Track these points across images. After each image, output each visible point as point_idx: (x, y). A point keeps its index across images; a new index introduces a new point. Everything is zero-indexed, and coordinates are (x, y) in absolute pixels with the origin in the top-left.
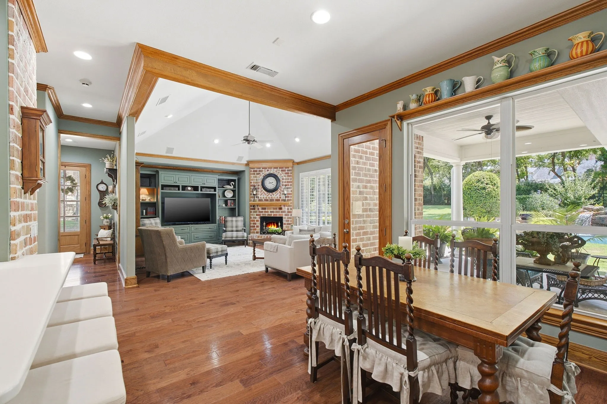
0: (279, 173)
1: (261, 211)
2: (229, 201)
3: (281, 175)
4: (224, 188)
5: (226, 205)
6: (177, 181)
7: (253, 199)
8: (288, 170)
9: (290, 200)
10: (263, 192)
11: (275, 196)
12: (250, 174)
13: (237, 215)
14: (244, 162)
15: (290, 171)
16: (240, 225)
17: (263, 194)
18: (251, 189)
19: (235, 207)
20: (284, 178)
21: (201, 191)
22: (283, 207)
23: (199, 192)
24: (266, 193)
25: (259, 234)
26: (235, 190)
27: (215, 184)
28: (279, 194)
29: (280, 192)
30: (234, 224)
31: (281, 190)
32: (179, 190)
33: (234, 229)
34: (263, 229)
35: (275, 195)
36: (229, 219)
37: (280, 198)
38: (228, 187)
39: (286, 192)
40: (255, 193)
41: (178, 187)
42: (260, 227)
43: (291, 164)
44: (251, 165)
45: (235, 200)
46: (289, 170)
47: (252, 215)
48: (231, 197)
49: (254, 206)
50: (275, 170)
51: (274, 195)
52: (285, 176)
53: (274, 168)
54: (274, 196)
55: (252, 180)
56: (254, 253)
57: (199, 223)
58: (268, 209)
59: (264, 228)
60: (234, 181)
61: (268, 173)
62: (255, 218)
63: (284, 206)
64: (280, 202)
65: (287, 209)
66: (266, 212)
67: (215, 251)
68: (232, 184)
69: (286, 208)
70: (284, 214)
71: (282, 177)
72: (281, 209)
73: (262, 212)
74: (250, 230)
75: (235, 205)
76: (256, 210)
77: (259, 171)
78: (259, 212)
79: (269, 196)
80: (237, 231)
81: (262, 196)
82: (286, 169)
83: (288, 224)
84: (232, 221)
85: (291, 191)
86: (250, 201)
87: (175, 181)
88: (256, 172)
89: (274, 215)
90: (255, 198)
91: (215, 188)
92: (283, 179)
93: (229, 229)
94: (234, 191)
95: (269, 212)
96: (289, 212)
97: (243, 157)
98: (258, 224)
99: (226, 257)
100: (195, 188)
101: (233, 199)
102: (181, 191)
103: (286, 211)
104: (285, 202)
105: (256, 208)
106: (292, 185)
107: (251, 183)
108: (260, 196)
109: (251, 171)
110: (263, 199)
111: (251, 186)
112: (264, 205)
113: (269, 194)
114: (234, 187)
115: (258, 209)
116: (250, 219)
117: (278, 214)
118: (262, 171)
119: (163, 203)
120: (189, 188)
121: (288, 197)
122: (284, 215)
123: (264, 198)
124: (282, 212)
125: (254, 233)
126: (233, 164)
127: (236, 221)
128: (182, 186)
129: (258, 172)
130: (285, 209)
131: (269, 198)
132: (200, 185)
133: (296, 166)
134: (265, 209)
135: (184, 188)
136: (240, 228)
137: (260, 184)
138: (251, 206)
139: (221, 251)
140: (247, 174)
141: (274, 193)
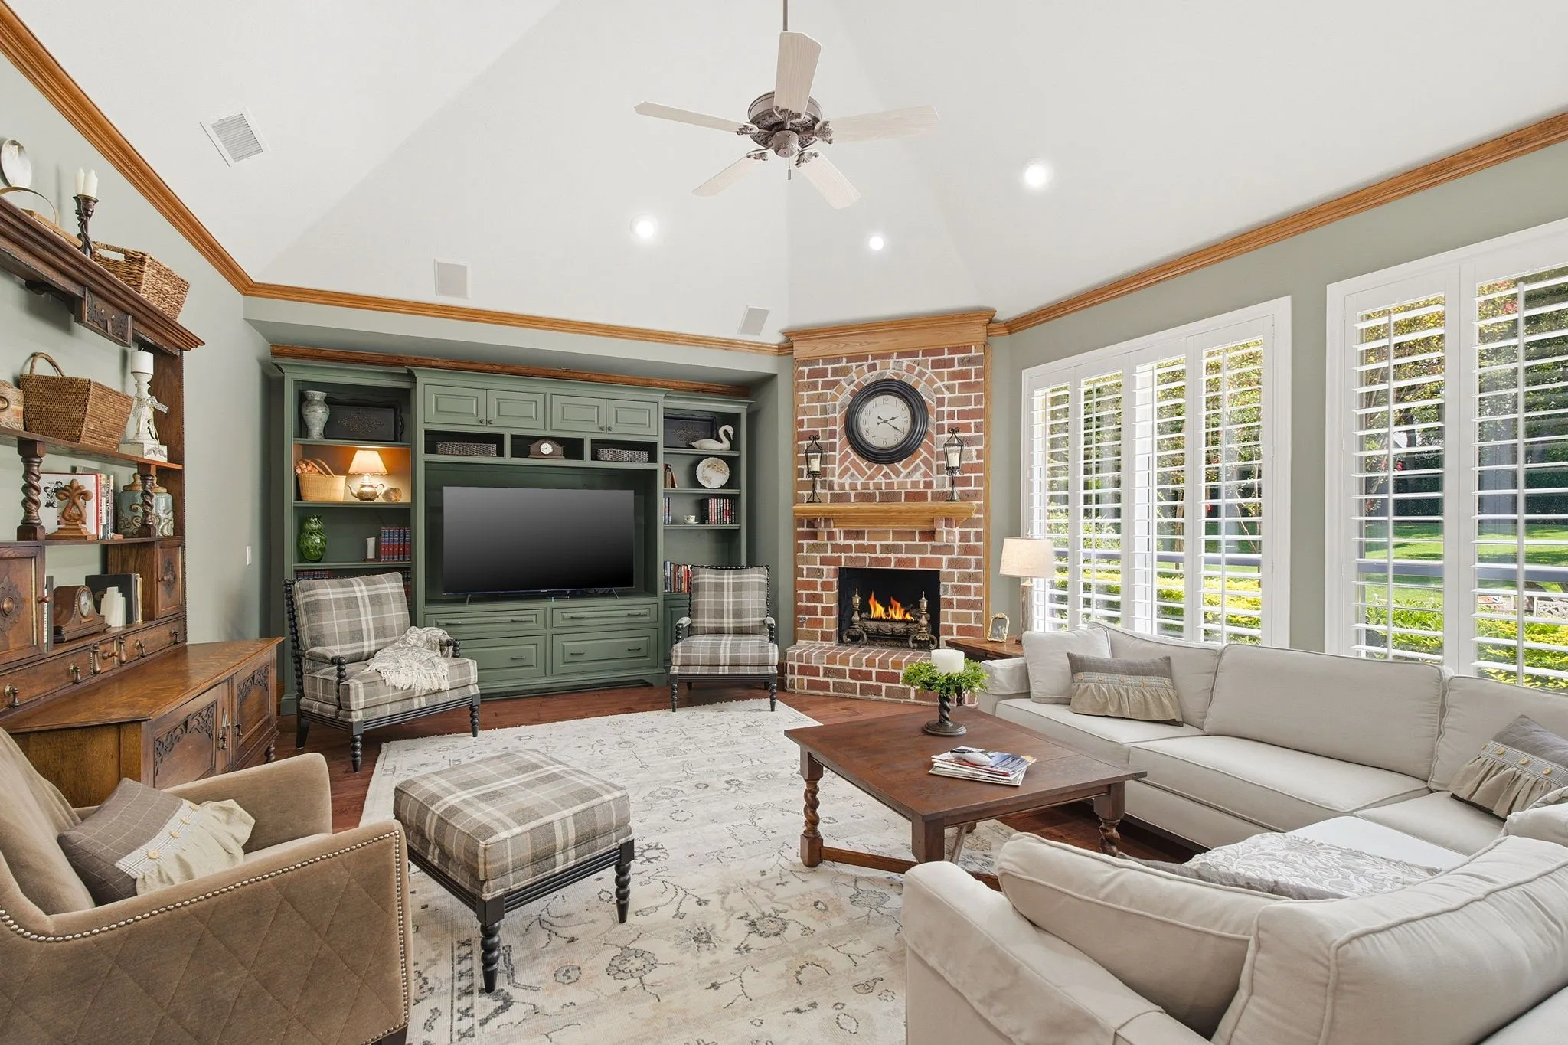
0: (921, 374)
1: (842, 542)
2: (713, 505)
3: (931, 384)
4: (694, 448)
5: (703, 517)
6: (493, 415)
7: (806, 493)
8: (962, 362)
9: (976, 495)
10: (853, 462)
11: (905, 476)
12: (798, 388)
13: (744, 562)
14: (772, 336)
15: (975, 364)
16: (754, 601)
17: (853, 470)
18: (799, 448)
19: (734, 527)
20: (947, 395)
21: (595, 457)
22: (941, 527)
23: (587, 462)
24: (863, 464)
25: (834, 643)
26: (738, 458)
27: (652, 430)
28: (923, 468)
29: (926, 461)
30: (728, 600)
31: (931, 453)
32: (500, 453)
33: (729, 622)
34: (852, 623)
35: (905, 472)
36: (707, 577)
37: (929, 485)
38: (710, 445)
39: (954, 461)
40: (815, 465)
41: (498, 440)
42: (835, 611)
43: (979, 332)
44: (801, 350)
45: (735, 499)
46: (970, 361)
47: (806, 561)
48: (722, 487)
49: (812, 523)
50: (905, 362)
51: (898, 473)
52: (949, 388)
53: (901, 355)
54: (901, 479)
55: (805, 412)
56: (813, 821)
57: (592, 590)
58: (874, 535)
59: (856, 617)
60: (732, 419)
61: (871, 377)
62: (819, 573)
63: (949, 521)
64: (929, 504)
65: (958, 537)
66: (861, 548)
67: (527, 853)
68: (726, 432)
69: (957, 530)
70: (945, 558)
71: (938, 391)
72: (930, 534)
73: (847, 548)
74: (797, 623)
75: (736, 519)
76: (823, 539)
77: (836, 372)
78: (836, 548)
79: (879, 479)
80: (739, 631)
81: (847, 481)
82: (956, 357)
83: (962, 604)
84: (719, 587)
85: (979, 457)
86: (797, 500)
87: (482, 416)
88: (822, 378)
89: (899, 561)
90: (818, 490)
91: (650, 448)
92: (941, 402)
93: (705, 621)
94: (732, 462)
95: (878, 549)
96: (968, 550)
97: (767, 312)
98: (830, 599)
99: (622, 872)
100: (571, 447)
101: (729, 494)
102: (508, 459)
103: (957, 544)
104: (950, 505)
105: (822, 527)
106: (984, 427)
107: (801, 423)
108: (836, 480)
109: (801, 375)
110: (853, 493)
111: (802, 436)
112: (855, 520)
113: (879, 471)
114: (735, 444)
115: (831, 536)
116: (796, 576)
117: (917, 556)
118: (845, 372)
119: (435, 510)
120: (546, 448)
121: (966, 482)
122: (945, 564)
123: (853, 487)
124: (935, 550)
125: (811, 636)
126: (727, 345)
127: (738, 587)
128: (514, 437)
129: (829, 378)
130: (951, 536)
131: (878, 486)
132: (587, 433)
133: (1002, 343)
134: (857, 534)
135: (524, 445)
136: (751, 620)
137: (839, 428)
138: (799, 522)
139: (578, 843)
140: (783, 386)
141: (899, 465)
